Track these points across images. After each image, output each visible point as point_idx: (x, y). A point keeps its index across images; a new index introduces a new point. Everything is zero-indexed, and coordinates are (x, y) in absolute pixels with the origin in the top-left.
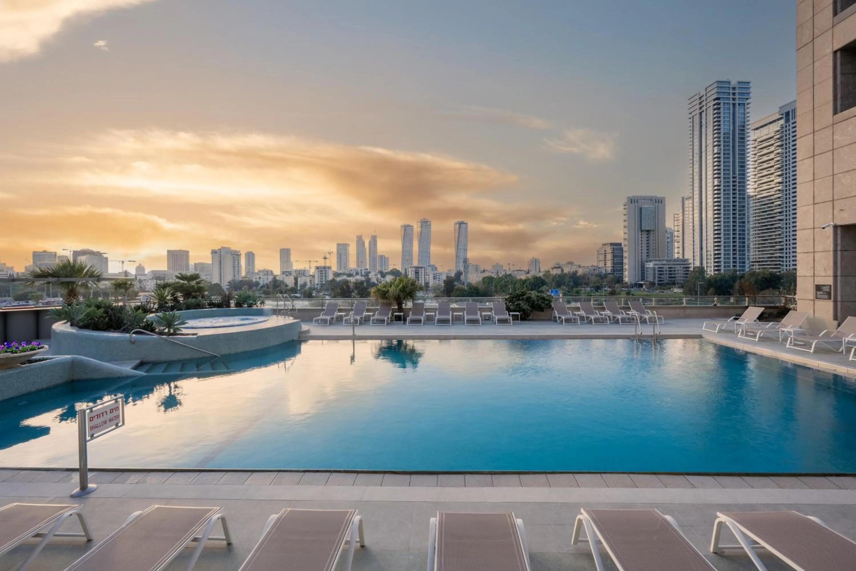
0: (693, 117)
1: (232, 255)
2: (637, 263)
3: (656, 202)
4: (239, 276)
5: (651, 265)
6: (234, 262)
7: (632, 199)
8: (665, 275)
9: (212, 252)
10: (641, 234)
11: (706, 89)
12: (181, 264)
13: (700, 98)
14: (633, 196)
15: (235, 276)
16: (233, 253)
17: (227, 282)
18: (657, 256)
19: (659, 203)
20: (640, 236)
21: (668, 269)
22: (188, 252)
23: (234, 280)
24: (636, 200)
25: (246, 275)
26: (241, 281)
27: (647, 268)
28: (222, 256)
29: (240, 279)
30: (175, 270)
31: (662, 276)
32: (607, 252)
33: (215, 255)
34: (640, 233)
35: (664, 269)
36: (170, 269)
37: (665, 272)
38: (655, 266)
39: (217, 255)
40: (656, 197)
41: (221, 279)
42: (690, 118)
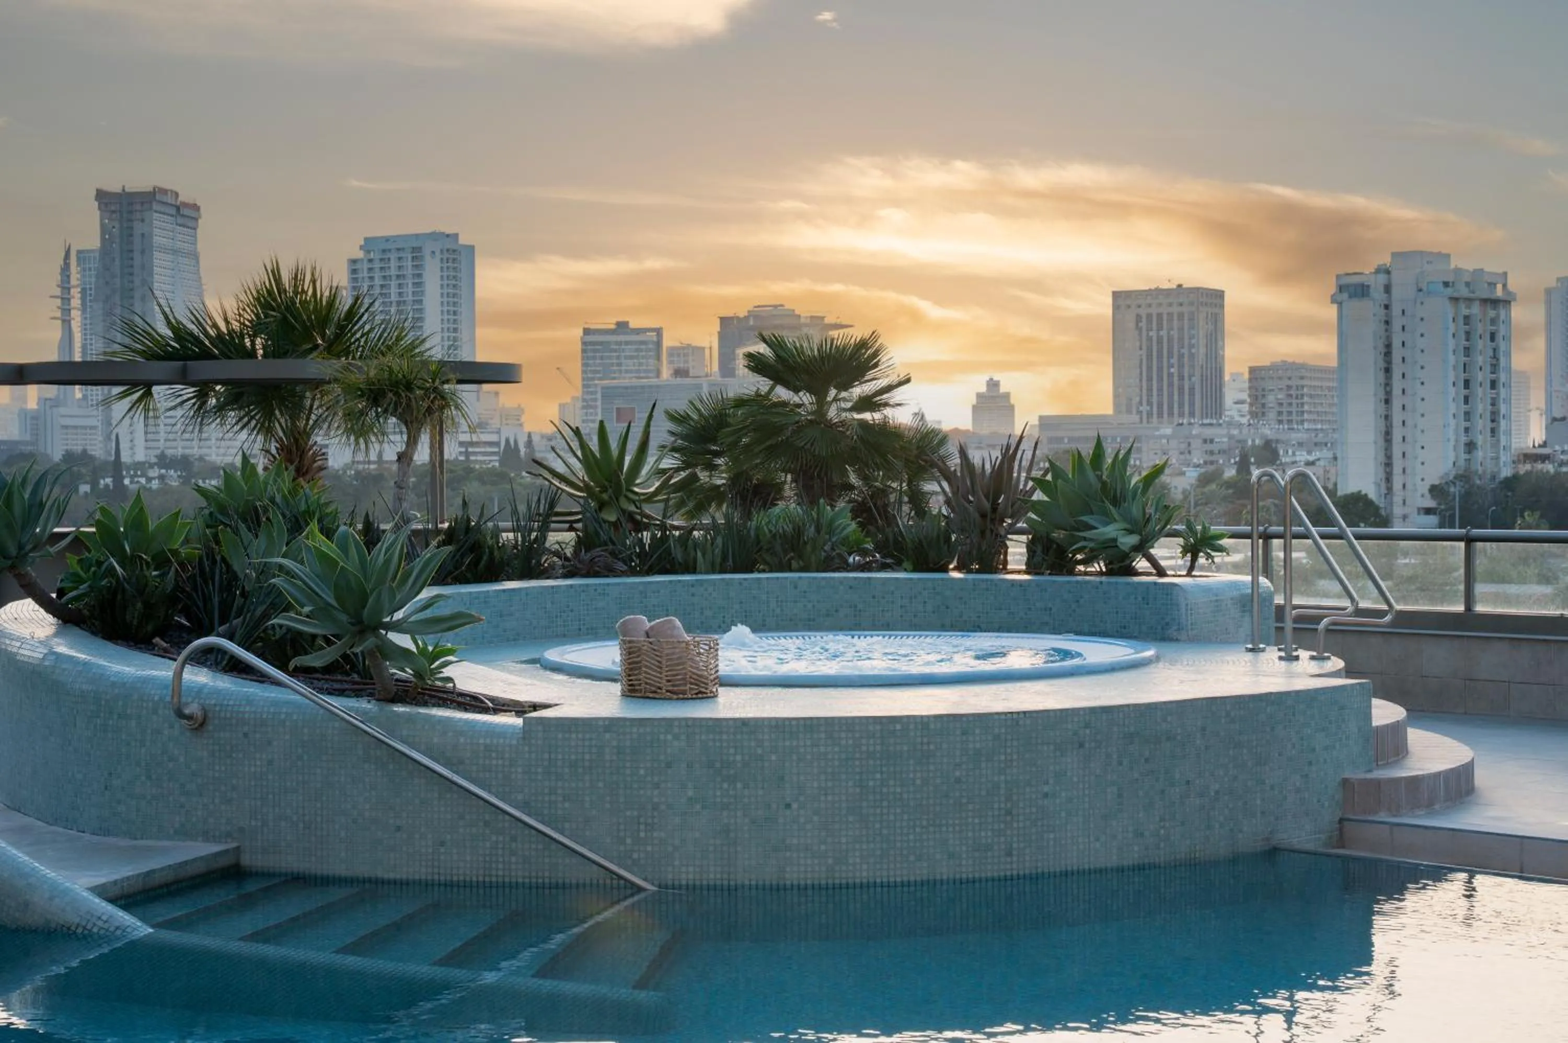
1: (1455, 300)
4: (1495, 445)
6: (1467, 351)
9: (1341, 288)
12: (1181, 378)
15: (1470, 446)
16: (1464, 292)
17: (1424, 488)
22: (1219, 295)
23: (1464, 477)
25: (1544, 445)
26: (1510, 483)
28: (1396, 310)
29: (1506, 472)
30: (1150, 414)
33: (1357, 306)
36: (1129, 411)
39: (1369, 309)
41: (1388, 464)
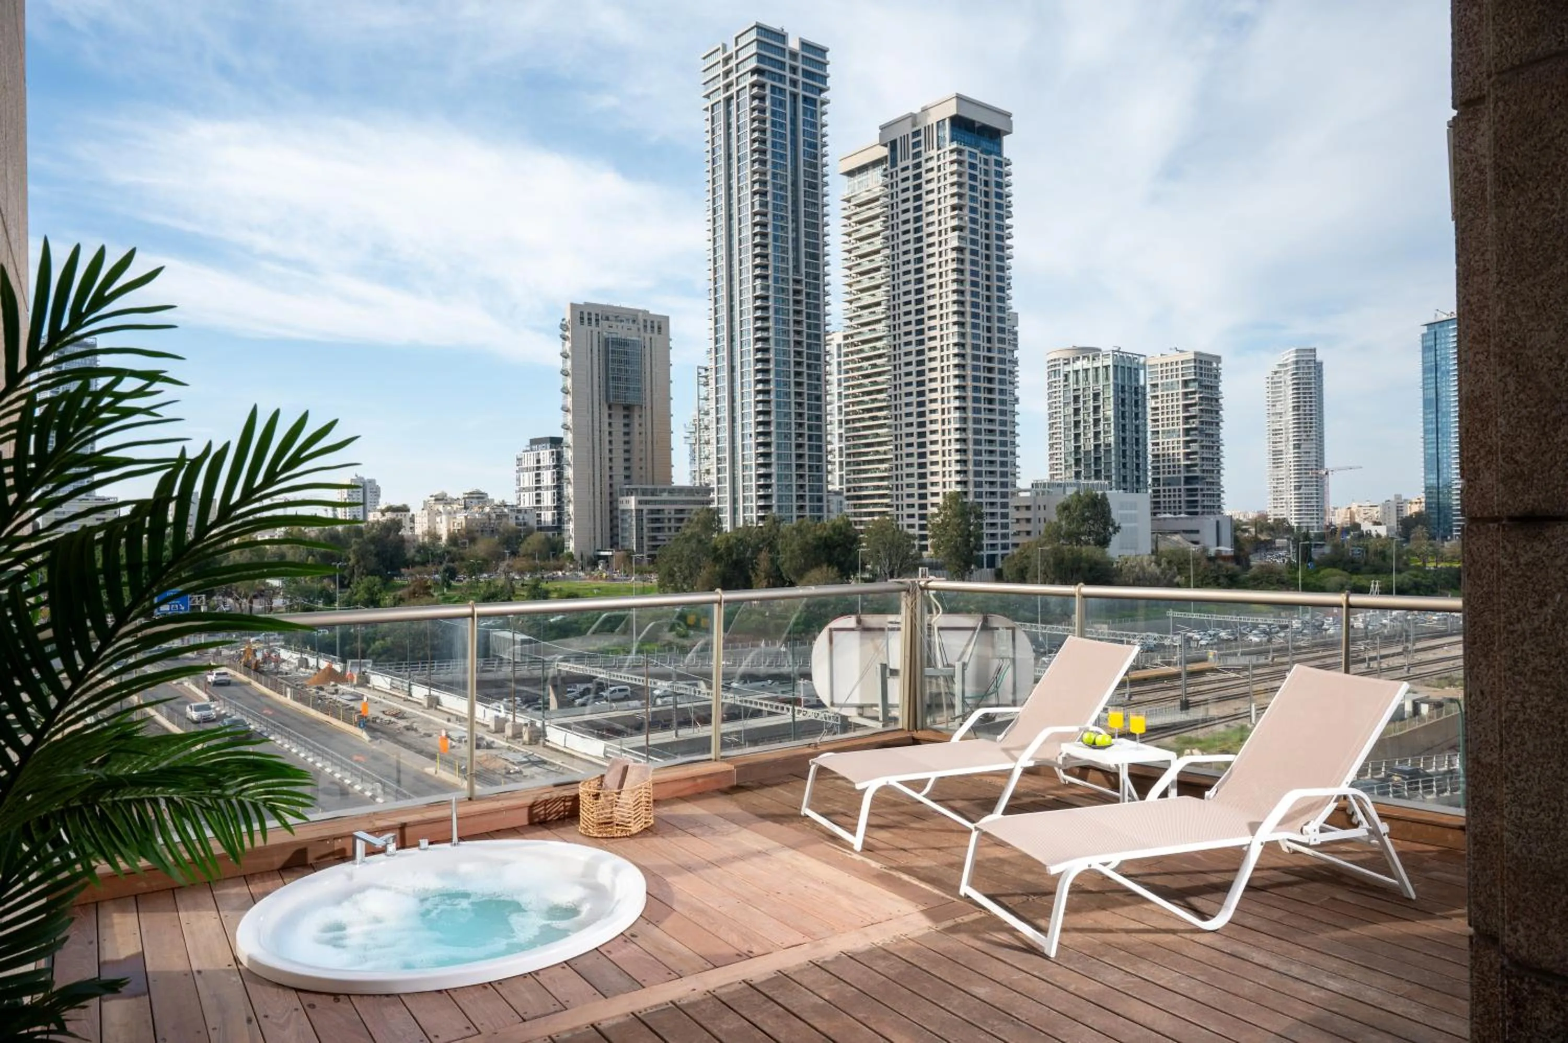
0: (713, 106)
2: (598, 500)
3: (645, 326)
5: (631, 503)
7: (582, 313)
8: (667, 533)
10: (610, 416)
11: (737, 38)
13: (726, 60)
14: (587, 304)
18: (650, 480)
19: (653, 331)
20: (606, 420)
21: (673, 515)
24: (593, 317)
27: (624, 511)
31: (660, 535)
32: (542, 464)
34: (605, 412)
35: (666, 516)
37: (666, 524)
38: (641, 507)
40: (646, 312)
42: (707, 109)
